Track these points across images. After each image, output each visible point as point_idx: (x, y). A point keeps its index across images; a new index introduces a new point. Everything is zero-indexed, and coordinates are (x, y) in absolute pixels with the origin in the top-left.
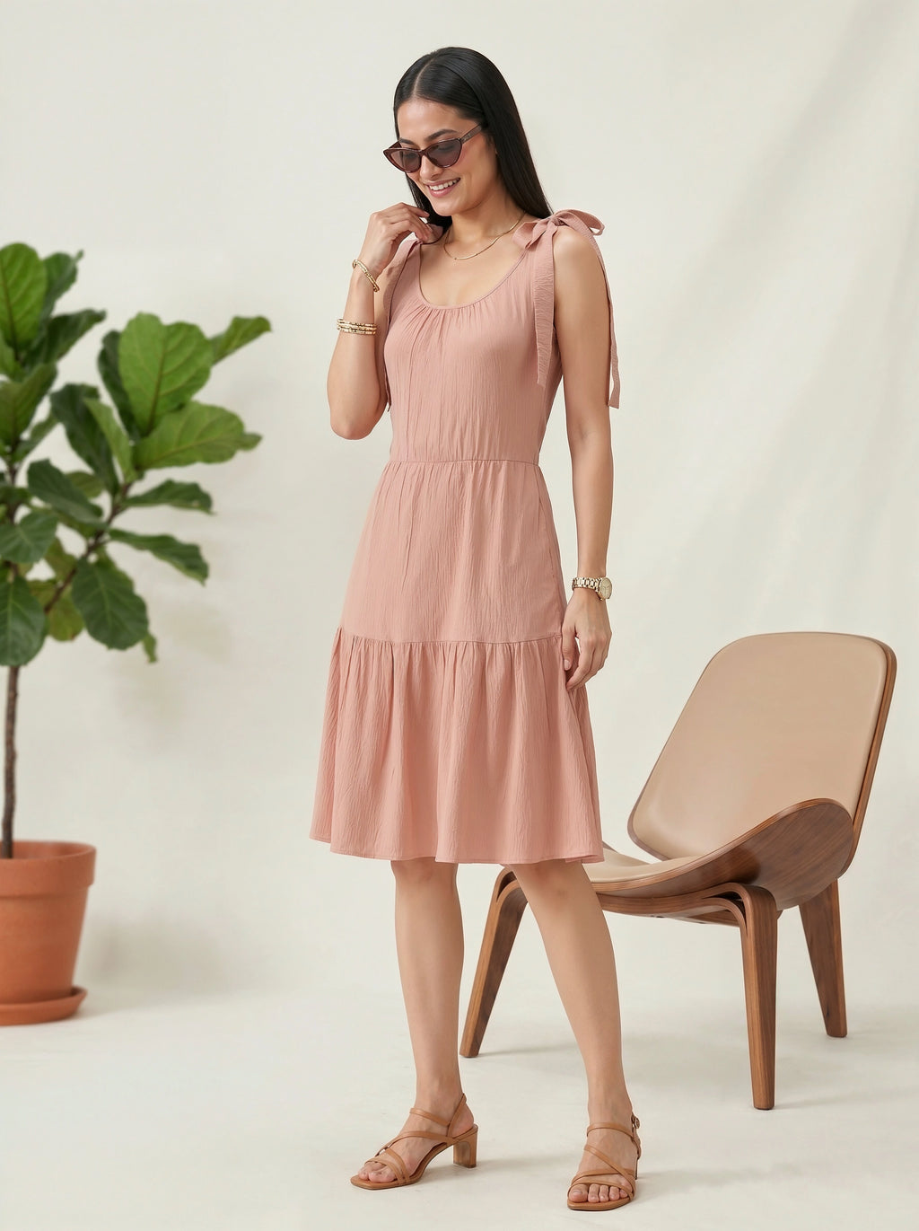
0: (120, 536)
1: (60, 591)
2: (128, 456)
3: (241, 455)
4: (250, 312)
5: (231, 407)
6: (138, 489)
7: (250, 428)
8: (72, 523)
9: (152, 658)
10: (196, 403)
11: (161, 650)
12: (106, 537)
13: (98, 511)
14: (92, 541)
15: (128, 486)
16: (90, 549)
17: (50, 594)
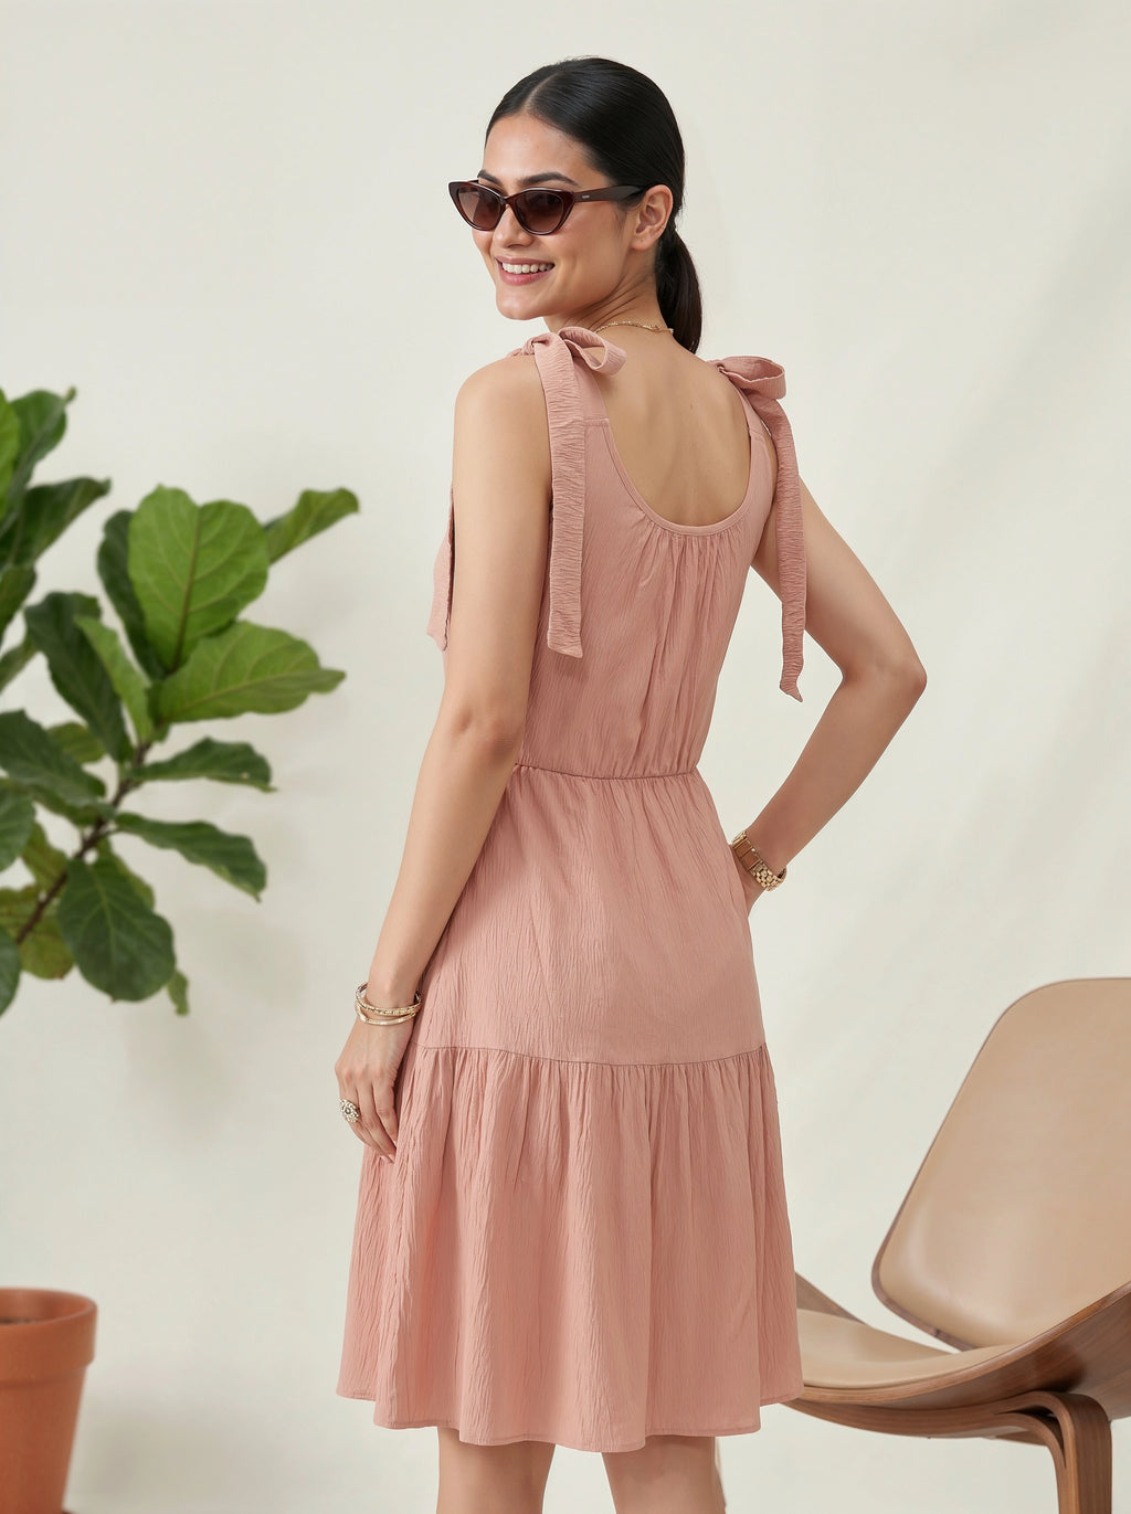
0: (133, 823)
1: (42, 906)
2: (141, 701)
3: (315, 701)
4: (326, 484)
5: (296, 629)
6: (158, 753)
7: (328, 661)
8: (57, 806)
9: (182, 1007)
10: (245, 623)
11: (193, 995)
12: (112, 826)
13: (98, 787)
14: (88, 831)
15: (145, 747)
16: (88, 844)
17: (30, 908)
